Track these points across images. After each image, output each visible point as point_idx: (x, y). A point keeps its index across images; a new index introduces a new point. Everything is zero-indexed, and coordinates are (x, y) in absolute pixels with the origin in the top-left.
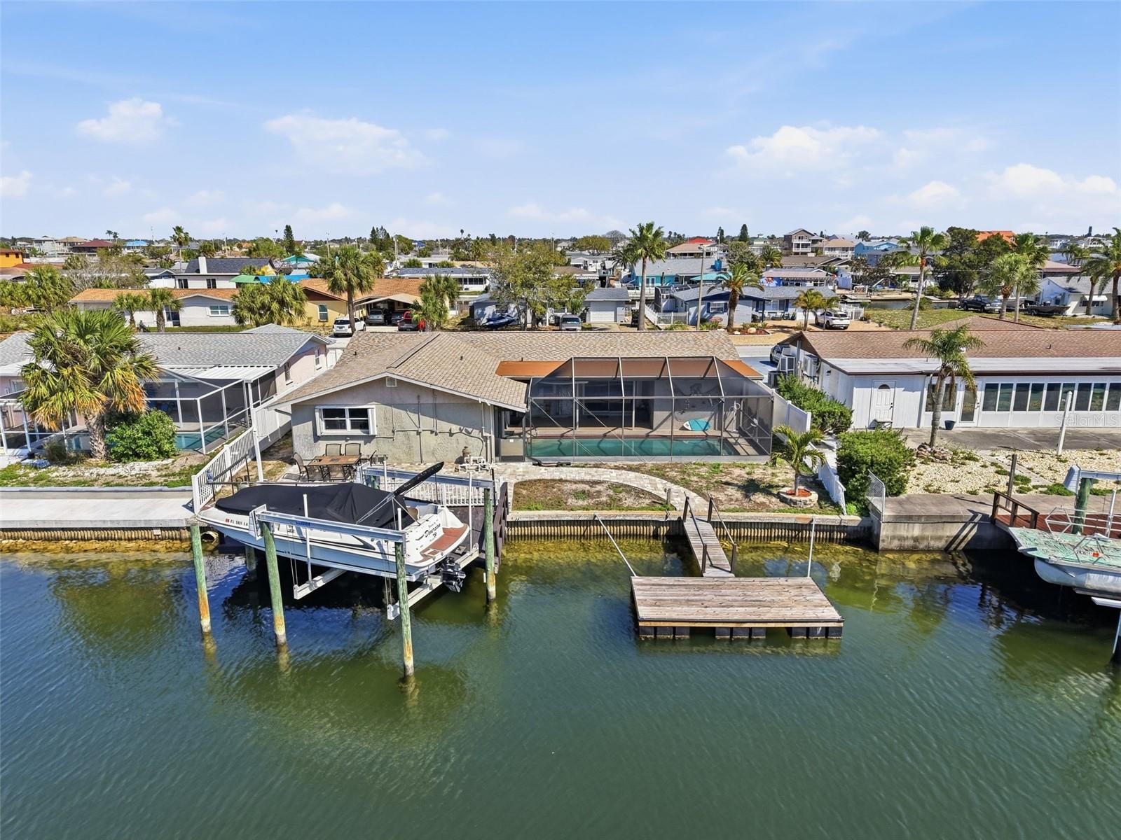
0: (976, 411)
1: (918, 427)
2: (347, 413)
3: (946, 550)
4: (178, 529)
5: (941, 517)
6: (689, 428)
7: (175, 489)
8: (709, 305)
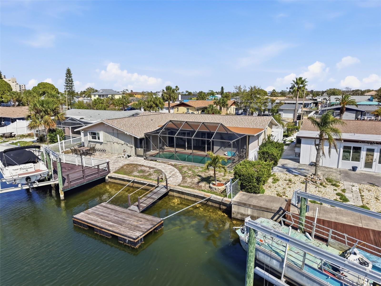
0: (374, 164)
1: (338, 168)
2: (96, 134)
6: (227, 155)
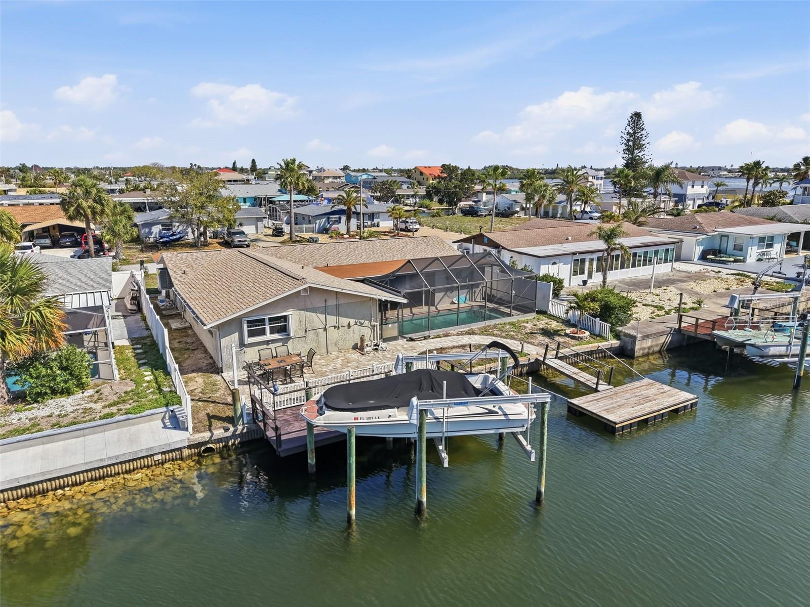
0: (593, 273)
1: (570, 286)
2: (267, 321)
3: (660, 352)
4: (179, 449)
5: (659, 333)
6: (456, 302)
7: (141, 414)
8: (328, 218)
